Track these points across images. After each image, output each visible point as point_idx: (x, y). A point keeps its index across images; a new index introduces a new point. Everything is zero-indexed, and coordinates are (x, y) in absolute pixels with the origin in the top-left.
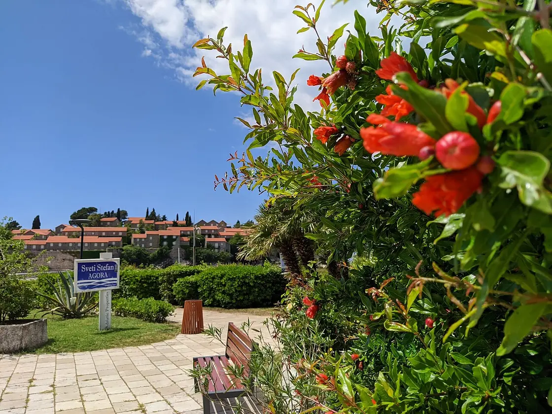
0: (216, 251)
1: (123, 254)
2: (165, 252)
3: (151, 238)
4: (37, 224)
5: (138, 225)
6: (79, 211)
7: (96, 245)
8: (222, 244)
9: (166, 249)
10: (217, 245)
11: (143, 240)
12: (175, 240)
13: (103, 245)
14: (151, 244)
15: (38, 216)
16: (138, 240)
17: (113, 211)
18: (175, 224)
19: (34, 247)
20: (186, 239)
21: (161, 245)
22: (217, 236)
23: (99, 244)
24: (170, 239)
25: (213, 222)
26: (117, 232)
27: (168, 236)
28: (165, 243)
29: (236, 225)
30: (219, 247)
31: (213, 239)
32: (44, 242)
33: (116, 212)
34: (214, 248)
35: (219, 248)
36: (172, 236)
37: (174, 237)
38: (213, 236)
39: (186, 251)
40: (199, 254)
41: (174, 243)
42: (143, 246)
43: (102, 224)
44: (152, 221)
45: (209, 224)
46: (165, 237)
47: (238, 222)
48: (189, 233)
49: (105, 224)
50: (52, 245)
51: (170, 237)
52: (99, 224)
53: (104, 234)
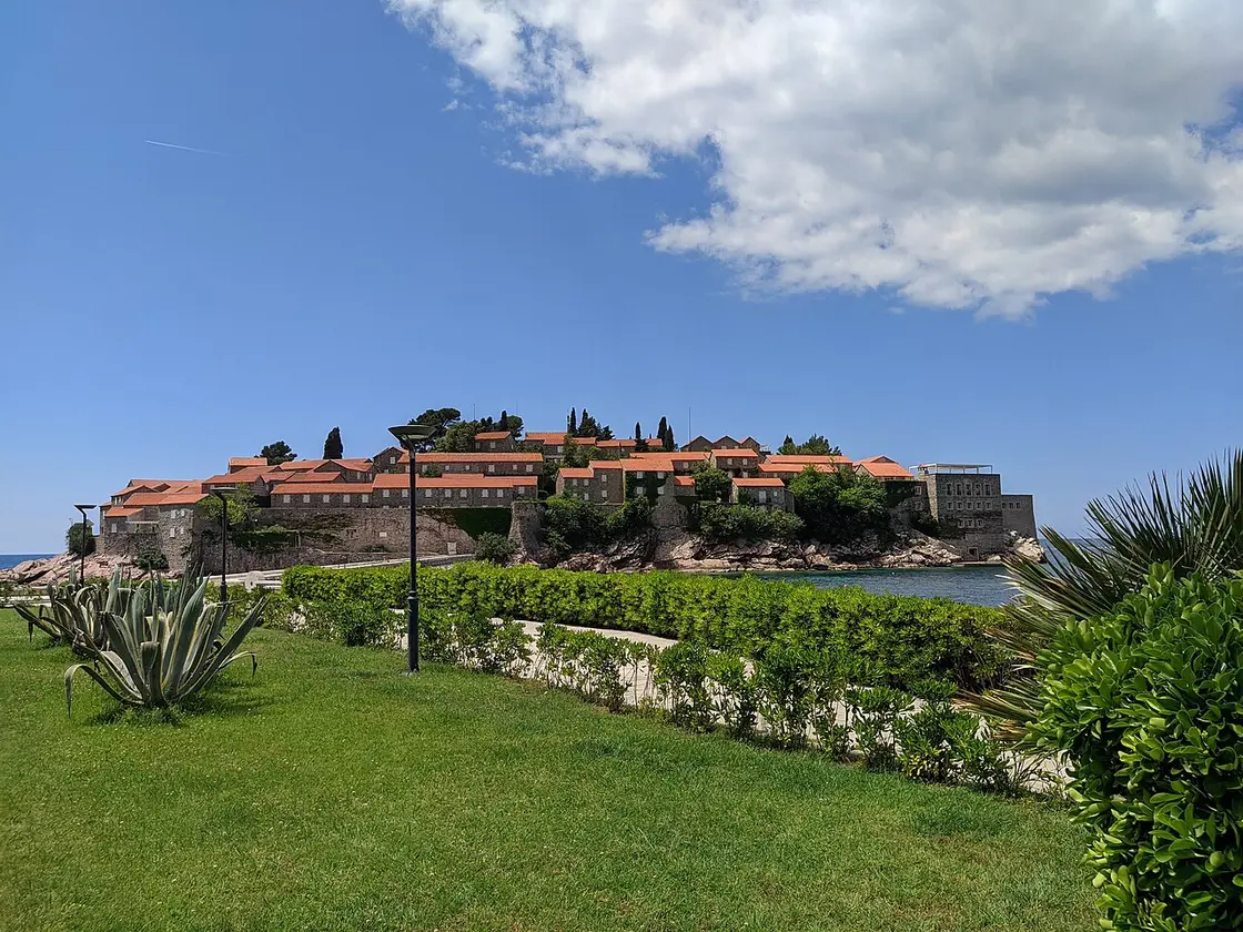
0: (763, 509)
1: (549, 516)
2: (642, 512)
3: (604, 478)
4: (334, 446)
5: (560, 450)
6: (420, 417)
7: (485, 494)
8: (775, 494)
9: (645, 505)
10: (762, 496)
11: (586, 483)
12: (662, 482)
13: (500, 494)
14: (604, 494)
15: (337, 430)
16: (575, 483)
17: (490, 419)
18: (642, 446)
19: (347, 499)
20: (686, 480)
21: (631, 494)
22: (755, 473)
23: (493, 490)
24: (651, 480)
25: (727, 442)
26: (522, 464)
27: (646, 472)
28: (640, 490)
29: (785, 448)
30: (769, 500)
31: (746, 481)
32: (368, 488)
33: (497, 420)
34: (755, 502)
35: (768, 503)
36: (656, 472)
37: (660, 476)
38: (745, 474)
39: (690, 511)
40: (723, 518)
41: (661, 490)
42: (587, 497)
43: (478, 446)
44: (592, 440)
45: (716, 446)
46: (640, 476)
47: (789, 440)
48: (686, 466)
49: (484, 447)
50: (386, 494)
51: (651, 475)
52: (471, 446)
53: (492, 469)
